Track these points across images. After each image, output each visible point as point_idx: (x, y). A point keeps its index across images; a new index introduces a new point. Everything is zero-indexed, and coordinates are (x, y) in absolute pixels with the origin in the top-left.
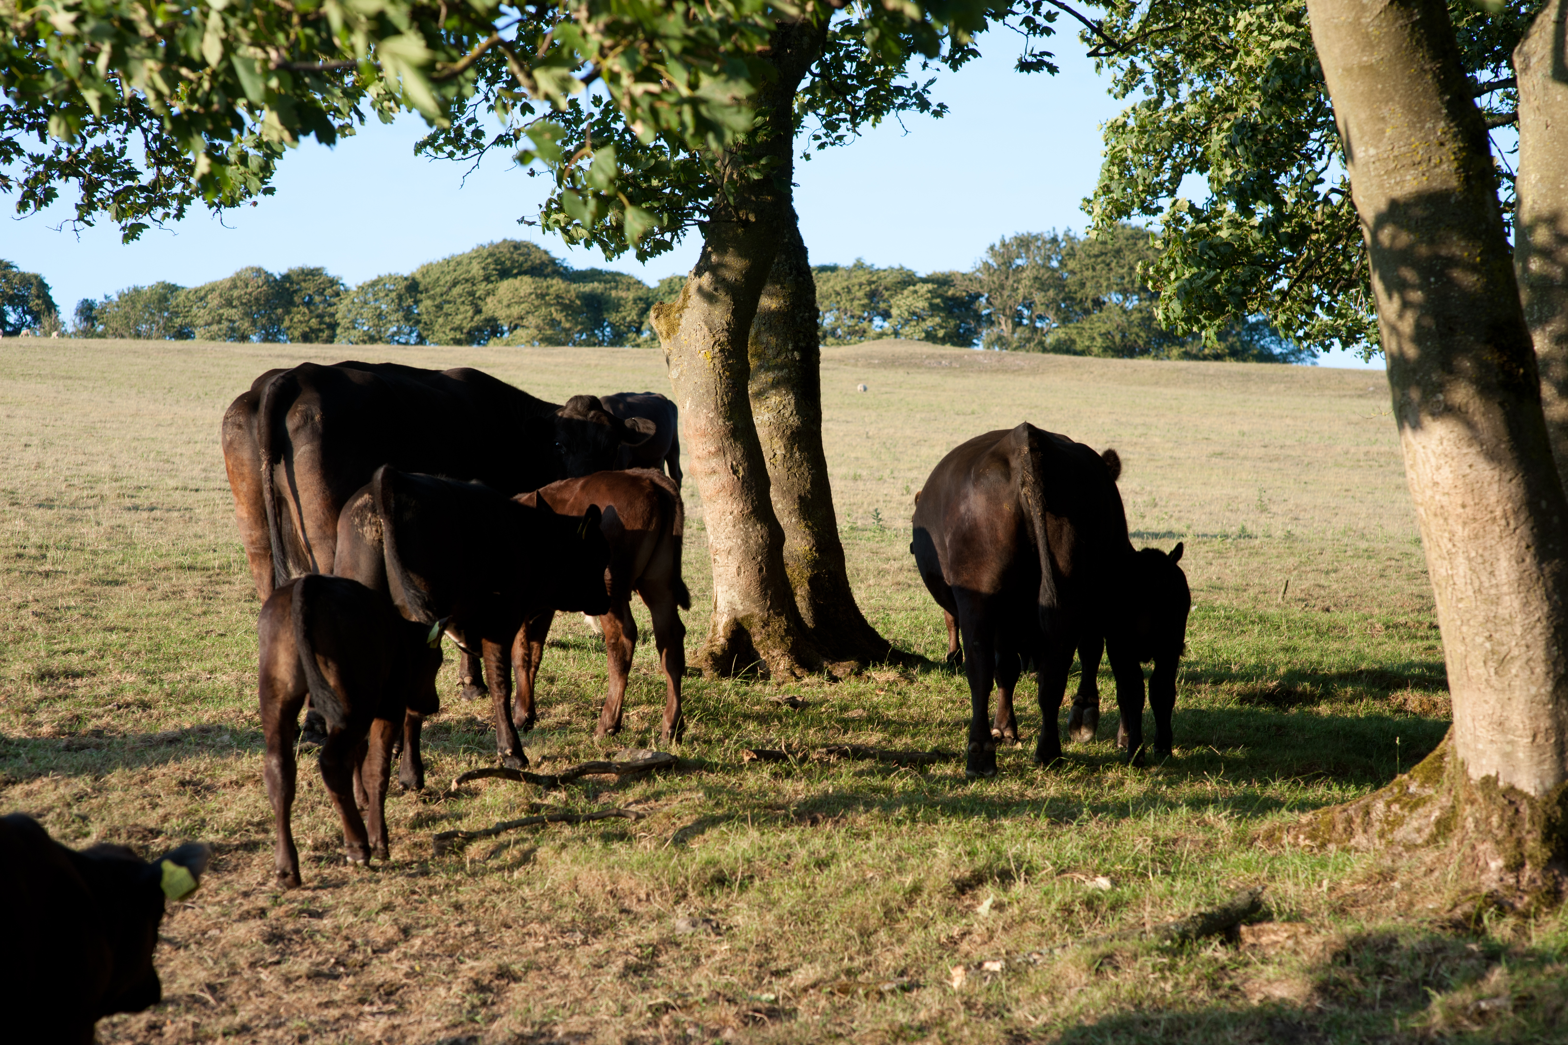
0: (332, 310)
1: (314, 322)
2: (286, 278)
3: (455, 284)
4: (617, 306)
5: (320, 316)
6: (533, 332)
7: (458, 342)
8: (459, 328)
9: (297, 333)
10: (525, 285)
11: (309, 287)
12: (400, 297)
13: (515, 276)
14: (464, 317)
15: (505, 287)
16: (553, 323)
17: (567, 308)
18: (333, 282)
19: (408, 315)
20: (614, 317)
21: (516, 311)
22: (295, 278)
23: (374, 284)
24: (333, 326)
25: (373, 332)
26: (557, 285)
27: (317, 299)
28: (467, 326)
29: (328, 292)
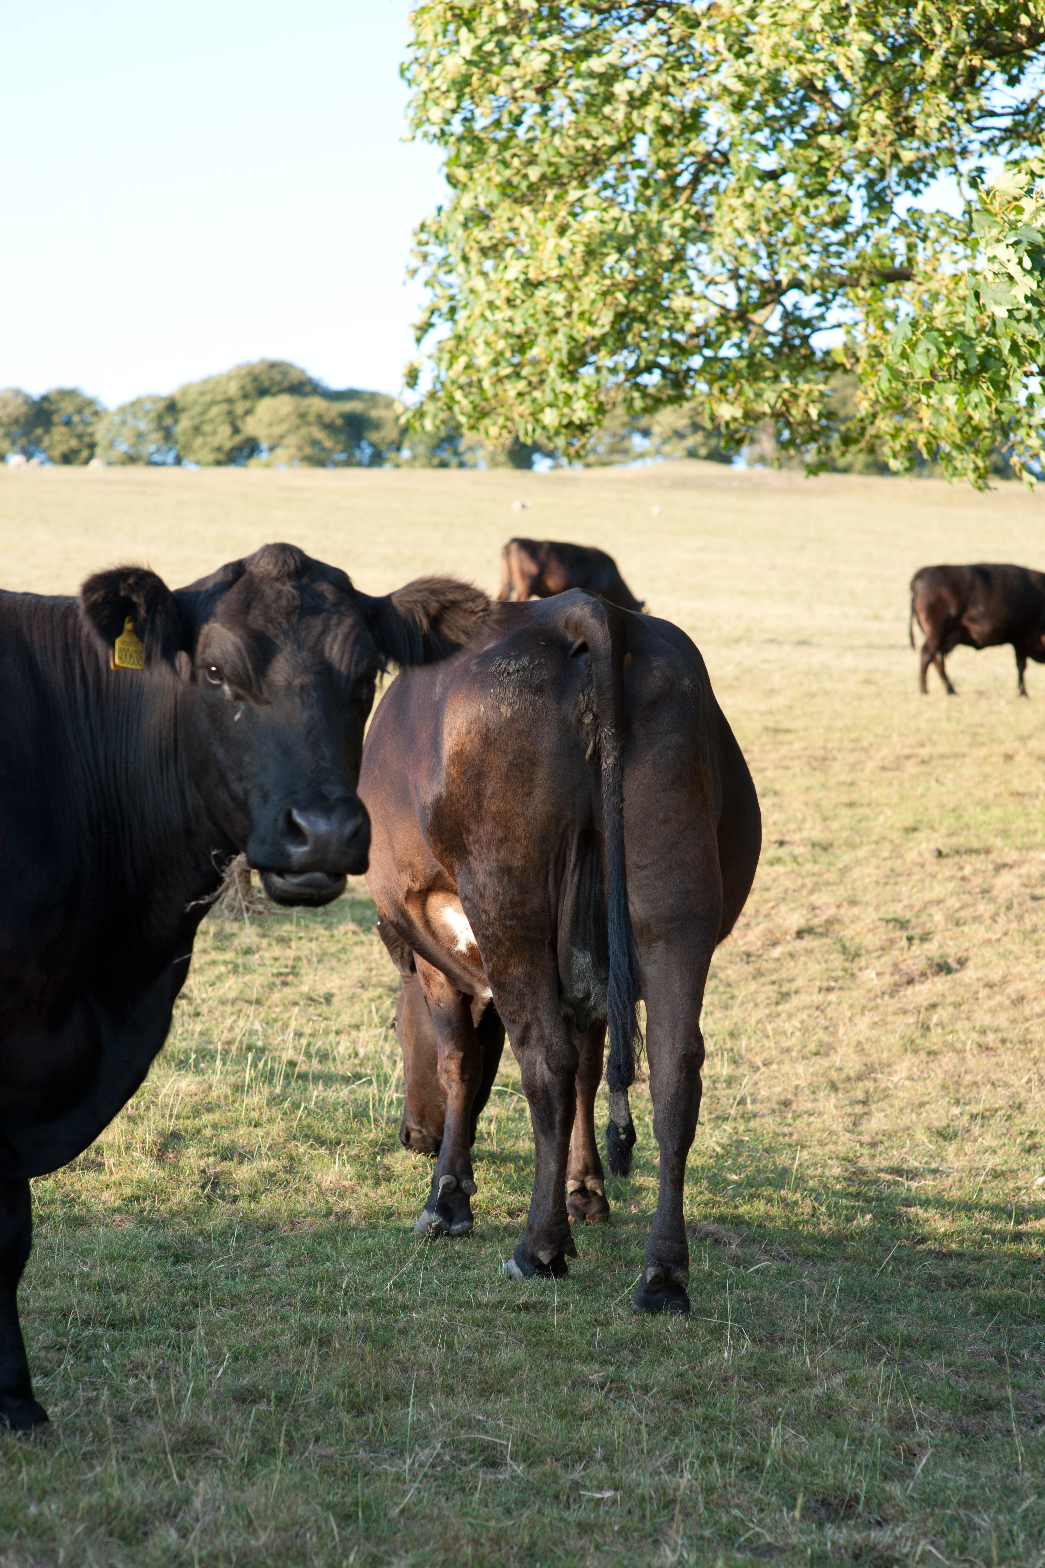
0: (90, 429)
1: (74, 443)
2: (45, 399)
3: (213, 403)
4: (377, 425)
5: (80, 436)
6: (293, 451)
7: (218, 463)
8: (219, 449)
9: (56, 453)
10: (284, 404)
11: (67, 407)
12: (160, 417)
13: (274, 395)
14: (223, 436)
15: (266, 406)
16: (315, 443)
17: (329, 427)
18: (90, 403)
19: (168, 435)
20: (375, 436)
21: (277, 430)
22: (53, 398)
23: (133, 404)
24: (92, 446)
25: (132, 452)
26: (317, 404)
27: (76, 419)
28: (228, 445)
29: (87, 412)
